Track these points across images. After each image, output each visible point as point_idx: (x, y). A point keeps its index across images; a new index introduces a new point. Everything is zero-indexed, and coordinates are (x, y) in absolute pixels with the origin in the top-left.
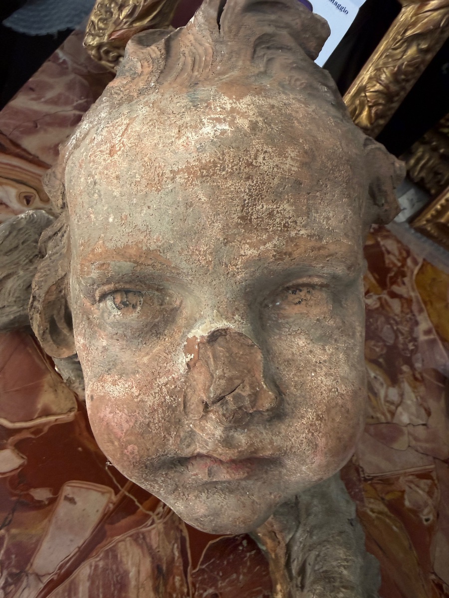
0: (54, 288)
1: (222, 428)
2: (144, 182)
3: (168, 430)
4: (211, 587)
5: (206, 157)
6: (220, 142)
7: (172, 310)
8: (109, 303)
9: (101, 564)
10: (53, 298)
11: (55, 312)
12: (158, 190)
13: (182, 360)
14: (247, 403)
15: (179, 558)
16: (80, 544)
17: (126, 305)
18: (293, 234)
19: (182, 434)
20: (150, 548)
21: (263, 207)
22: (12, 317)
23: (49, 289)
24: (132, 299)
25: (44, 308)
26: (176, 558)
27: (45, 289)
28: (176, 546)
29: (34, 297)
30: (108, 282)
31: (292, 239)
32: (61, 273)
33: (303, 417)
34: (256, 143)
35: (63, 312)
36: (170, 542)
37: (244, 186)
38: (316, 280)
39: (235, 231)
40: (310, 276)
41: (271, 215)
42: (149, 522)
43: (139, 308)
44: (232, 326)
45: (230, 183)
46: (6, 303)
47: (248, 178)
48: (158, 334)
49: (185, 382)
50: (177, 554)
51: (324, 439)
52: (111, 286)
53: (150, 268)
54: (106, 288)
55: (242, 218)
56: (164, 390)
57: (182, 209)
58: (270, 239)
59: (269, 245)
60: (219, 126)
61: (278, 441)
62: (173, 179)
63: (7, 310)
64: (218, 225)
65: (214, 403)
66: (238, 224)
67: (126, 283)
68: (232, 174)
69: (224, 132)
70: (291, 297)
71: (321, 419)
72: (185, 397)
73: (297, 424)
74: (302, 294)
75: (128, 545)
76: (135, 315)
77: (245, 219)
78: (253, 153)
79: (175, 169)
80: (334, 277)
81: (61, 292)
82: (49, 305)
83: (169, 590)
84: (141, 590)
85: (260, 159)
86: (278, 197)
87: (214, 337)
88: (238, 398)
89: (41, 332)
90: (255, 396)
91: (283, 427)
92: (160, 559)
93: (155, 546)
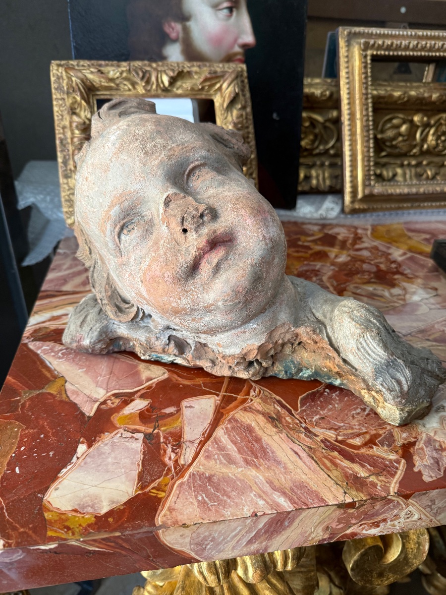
0: (107, 286)
1: (194, 233)
2: (103, 173)
3: (176, 255)
4: (316, 415)
5: (117, 146)
6: (120, 137)
7: (150, 220)
8: (123, 237)
9: (229, 426)
10: (109, 293)
11: (116, 301)
12: (109, 171)
13: (164, 228)
14: (194, 212)
15: (281, 410)
16: (209, 422)
17: (129, 231)
18: (169, 147)
19: (183, 253)
20: (258, 411)
21: (150, 145)
22: (99, 330)
23: (105, 288)
24: (130, 227)
25: (108, 301)
26: (280, 410)
27: (103, 290)
28: (276, 405)
29: (101, 299)
30: (116, 225)
31: (170, 149)
32: (105, 275)
33: (227, 209)
34: (132, 129)
35: (119, 299)
36: (271, 405)
37: (137, 143)
38: (196, 163)
39: (145, 160)
40: (192, 162)
41: (155, 146)
42: (249, 401)
43: (136, 228)
44: (169, 193)
45: (131, 146)
46: (92, 326)
47: (137, 140)
48: (151, 233)
49: (171, 234)
50: (279, 408)
51: (243, 211)
52: (118, 227)
53: (126, 201)
54: (117, 229)
55: (145, 154)
56: (165, 244)
57: (121, 168)
58: (161, 154)
59: (162, 156)
60: (116, 134)
61: (223, 224)
62: (112, 162)
63: (94, 328)
64: (138, 162)
65: (183, 224)
66: (144, 157)
67: (123, 220)
68: (130, 143)
69: (118, 134)
70: (194, 178)
71: (236, 204)
72: (175, 240)
73: (227, 213)
74: (197, 173)
75: (242, 414)
76: (136, 231)
77: (146, 153)
78: (133, 132)
79: (110, 158)
80: (204, 158)
81: (112, 287)
82: (111, 298)
83: (285, 424)
84: (265, 429)
85: (137, 131)
86: (153, 139)
87: (167, 202)
88: (189, 214)
89: (114, 313)
90: (197, 209)
91: (222, 219)
92: (268, 413)
93: (261, 410)
